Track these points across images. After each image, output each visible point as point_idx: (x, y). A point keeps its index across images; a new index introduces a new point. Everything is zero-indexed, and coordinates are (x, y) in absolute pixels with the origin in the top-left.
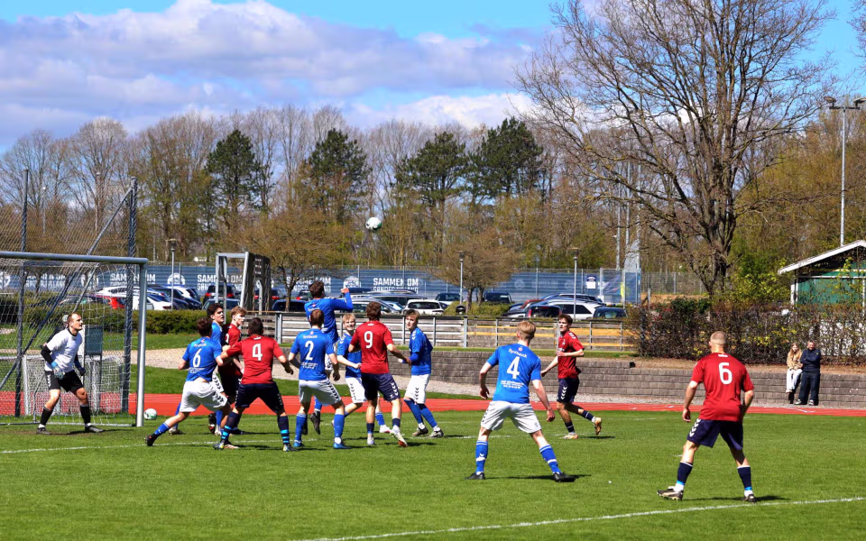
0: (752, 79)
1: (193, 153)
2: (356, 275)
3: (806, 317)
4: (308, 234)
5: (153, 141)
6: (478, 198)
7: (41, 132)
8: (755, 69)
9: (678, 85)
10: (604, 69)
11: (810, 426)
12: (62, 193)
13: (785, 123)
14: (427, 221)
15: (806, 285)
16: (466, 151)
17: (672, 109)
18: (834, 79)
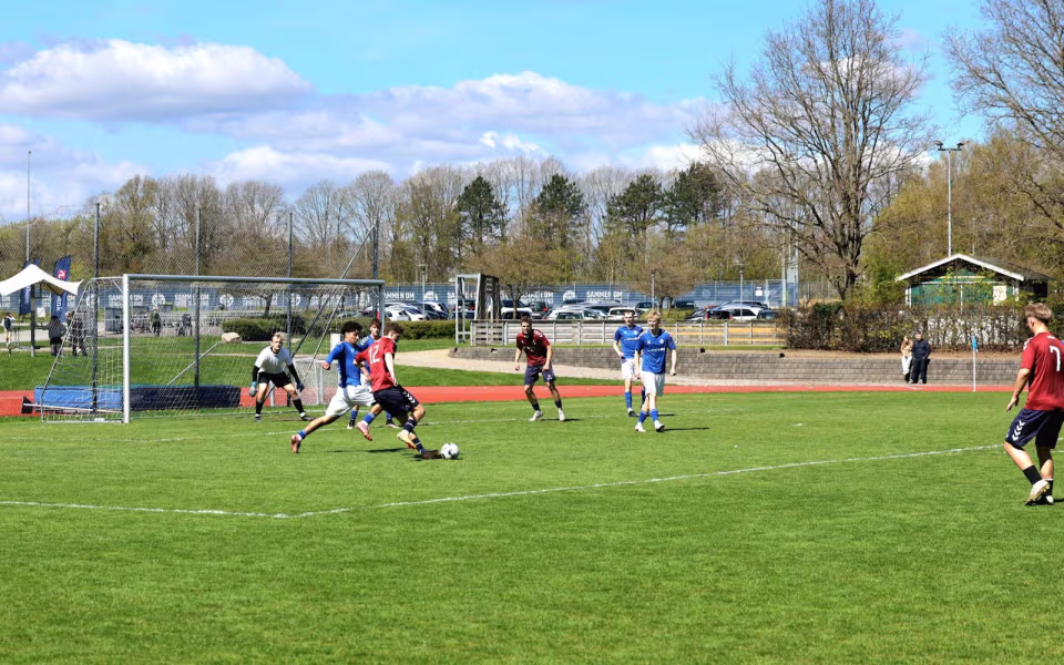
0: (871, 129)
1: (445, 196)
2: (572, 289)
3: (916, 314)
4: (529, 258)
5: (414, 188)
6: (673, 226)
7: (325, 182)
8: (873, 120)
9: (813, 133)
10: (756, 123)
11: (909, 399)
12: (343, 230)
13: (899, 162)
14: (632, 244)
15: (917, 289)
16: (662, 189)
17: (809, 153)
18: (935, 127)
